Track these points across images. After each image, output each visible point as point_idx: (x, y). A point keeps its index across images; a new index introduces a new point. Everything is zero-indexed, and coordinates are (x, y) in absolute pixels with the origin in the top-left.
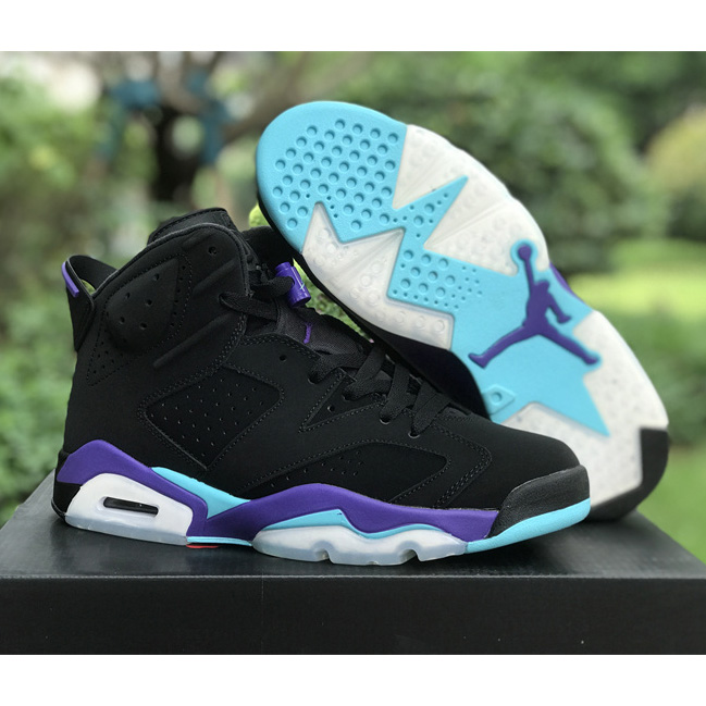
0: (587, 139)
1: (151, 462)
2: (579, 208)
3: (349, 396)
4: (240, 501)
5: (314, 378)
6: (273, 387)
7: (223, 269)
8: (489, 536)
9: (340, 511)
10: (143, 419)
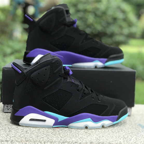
0: (123, 12)
1: (44, 110)
2: (121, 27)
3: (85, 94)
4: (67, 118)
5: (78, 90)
6: (71, 93)
7: (60, 68)
8: (117, 121)
9: (90, 118)
10: (42, 101)
